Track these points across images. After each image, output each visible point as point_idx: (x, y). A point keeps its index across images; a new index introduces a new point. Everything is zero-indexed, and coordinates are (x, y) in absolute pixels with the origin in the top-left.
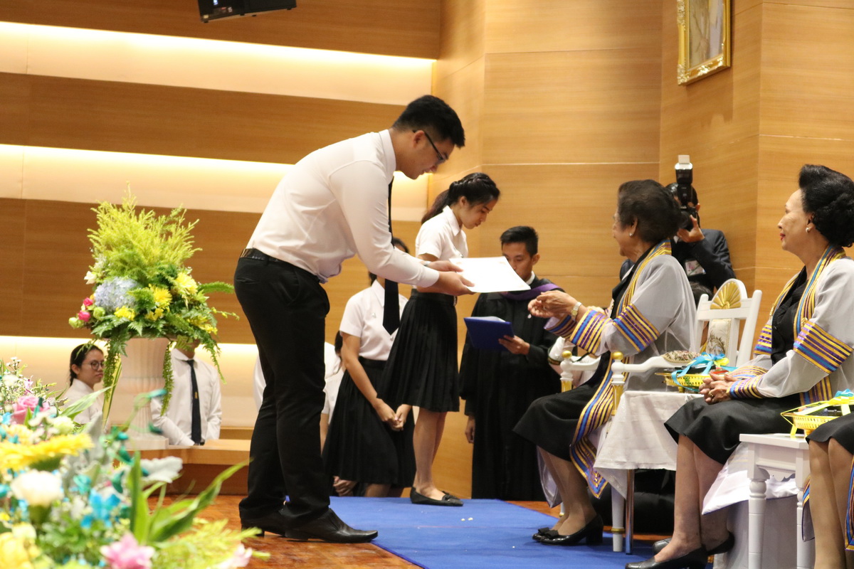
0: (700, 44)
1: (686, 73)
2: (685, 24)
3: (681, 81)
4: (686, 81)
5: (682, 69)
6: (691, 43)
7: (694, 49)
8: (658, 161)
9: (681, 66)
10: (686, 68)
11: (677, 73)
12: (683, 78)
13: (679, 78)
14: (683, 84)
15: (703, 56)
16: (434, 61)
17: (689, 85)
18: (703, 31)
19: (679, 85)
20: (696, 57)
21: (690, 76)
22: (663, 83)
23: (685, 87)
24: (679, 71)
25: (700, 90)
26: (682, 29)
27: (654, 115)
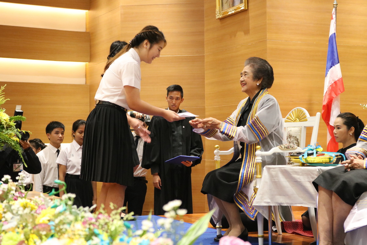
1: (220, 13)
3: (217, 17)
4: (221, 17)
5: (218, 12)
7: (224, 2)
8: (204, 54)
9: (217, 9)
10: (220, 11)
12: (218, 16)
14: (219, 19)
15: (230, 5)
16: (87, 11)
17: (221, 19)
19: (217, 19)
20: (226, 6)
21: (223, 15)
22: (205, 19)
23: (219, 20)
24: (216, 12)
25: (229, 21)
27: (202, 33)
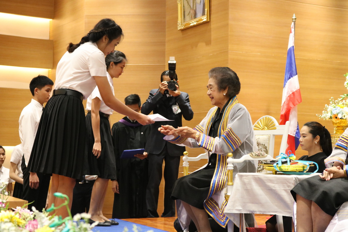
0: (190, 12)
1: (182, 25)
2: (181, 4)
3: (179, 29)
4: (182, 28)
5: (179, 23)
6: (184, 12)
7: (186, 13)
8: (165, 64)
9: (179, 21)
10: (182, 23)
11: (177, 24)
12: (180, 27)
13: (178, 27)
14: (180, 30)
15: (192, 17)
16: (51, 20)
17: (182, 30)
18: (192, 6)
19: (179, 30)
20: (187, 18)
21: (184, 26)
22: (167, 30)
23: (181, 31)
24: (178, 24)
25: (189, 32)
26: (179, 6)
27: (163, 44)
